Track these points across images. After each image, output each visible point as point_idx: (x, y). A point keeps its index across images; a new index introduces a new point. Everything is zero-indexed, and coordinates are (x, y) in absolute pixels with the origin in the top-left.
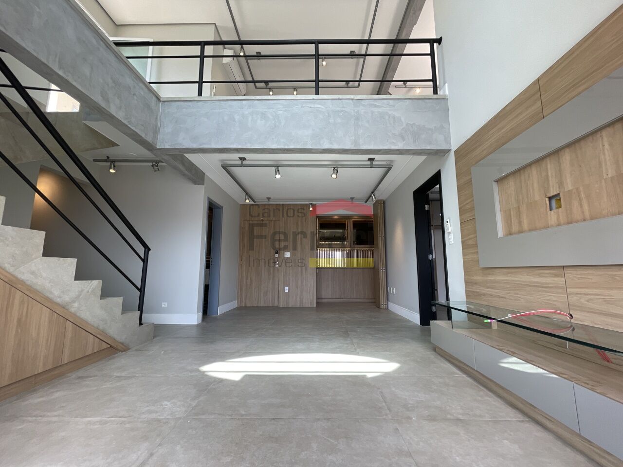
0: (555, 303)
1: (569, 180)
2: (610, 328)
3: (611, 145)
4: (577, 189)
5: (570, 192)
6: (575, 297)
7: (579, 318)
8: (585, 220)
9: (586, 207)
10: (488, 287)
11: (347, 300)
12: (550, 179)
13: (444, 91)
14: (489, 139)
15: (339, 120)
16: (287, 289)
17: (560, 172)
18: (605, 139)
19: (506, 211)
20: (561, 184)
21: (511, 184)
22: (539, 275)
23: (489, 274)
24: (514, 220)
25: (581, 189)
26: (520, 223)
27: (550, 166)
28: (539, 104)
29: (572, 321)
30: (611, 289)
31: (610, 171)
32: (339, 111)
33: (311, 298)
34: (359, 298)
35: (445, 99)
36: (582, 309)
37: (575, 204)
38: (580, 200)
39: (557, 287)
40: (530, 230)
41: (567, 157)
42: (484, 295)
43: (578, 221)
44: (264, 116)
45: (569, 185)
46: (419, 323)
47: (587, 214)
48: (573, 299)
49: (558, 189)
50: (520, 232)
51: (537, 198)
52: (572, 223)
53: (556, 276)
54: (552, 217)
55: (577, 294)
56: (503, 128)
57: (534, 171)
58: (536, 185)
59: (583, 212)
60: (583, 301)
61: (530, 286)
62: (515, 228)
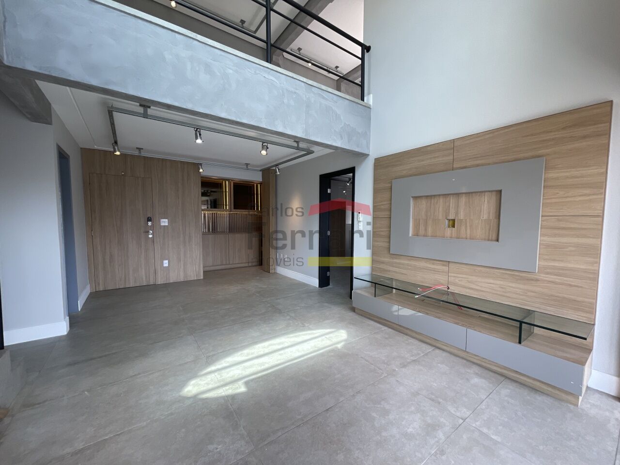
0: (440, 280)
1: (462, 213)
2: (468, 294)
3: (488, 202)
4: (466, 220)
5: (461, 220)
6: (453, 278)
7: (453, 289)
8: (466, 239)
9: (468, 231)
10: (393, 267)
11: (230, 265)
12: (451, 209)
13: (368, 100)
14: (410, 163)
15: (292, 103)
16: (166, 263)
17: (457, 207)
18: (486, 197)
19: (416, 219)
20: (457, 213)
21: (424, 203)
22: (433, 264)
23: (396, 258)
24: (422, 228)
25: (468, 220)
26: (426, 230)
27: (452, 201)
28: (451, 157)
29: (449, 290)
30: (472, 276)
31: (485, 216)
32: (292, 92)
33: (197, 270)
34: (242, 263)
35: (369, 107)
36: (455, 284)
37: (463, 228)
38: (466, 227)
39: (443, 272)
40: (432, 236)
41: (463, 200)
42: (389, 271)
43: (462, 238)
44: (208, 68)
45: (462, 216)
46: (318, 286)
47: (468, 236)
48: (451, 279)
49: (454, 215)
50: (425, 236)
51: (440, 217)
52: (459, 238)
53: (444, 265)
54: (449, 232)
55: (454, 277)
56: (423, 161)
57: (441, 200)
58: (441, 209)
59: (466, 234)
60: (457, 281)
61: (426, 269)
62: (422, 232)
